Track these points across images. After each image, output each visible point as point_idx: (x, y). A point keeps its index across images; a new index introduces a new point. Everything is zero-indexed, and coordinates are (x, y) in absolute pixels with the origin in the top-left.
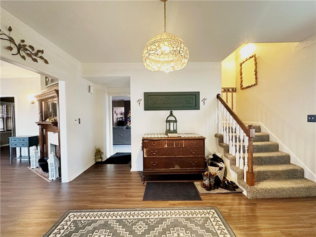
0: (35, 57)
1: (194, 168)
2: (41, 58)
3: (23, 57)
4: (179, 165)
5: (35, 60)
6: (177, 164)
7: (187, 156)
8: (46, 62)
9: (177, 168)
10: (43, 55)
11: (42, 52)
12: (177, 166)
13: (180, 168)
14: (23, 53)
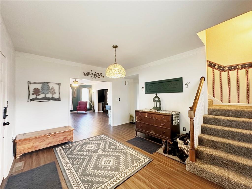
0: (99, 77)
1: (163, 136)
2: (102, 76)
3: (96, 78)
4: (154, 131)
5: (99, 78)
6: (152, 130)
7: (158, 126)
8: (103, 77)
9: (153, 132)
10: (102, 75)
11: (102, 74)
12: (152, 131)
13: (154, 133)
14: (95, 77)
